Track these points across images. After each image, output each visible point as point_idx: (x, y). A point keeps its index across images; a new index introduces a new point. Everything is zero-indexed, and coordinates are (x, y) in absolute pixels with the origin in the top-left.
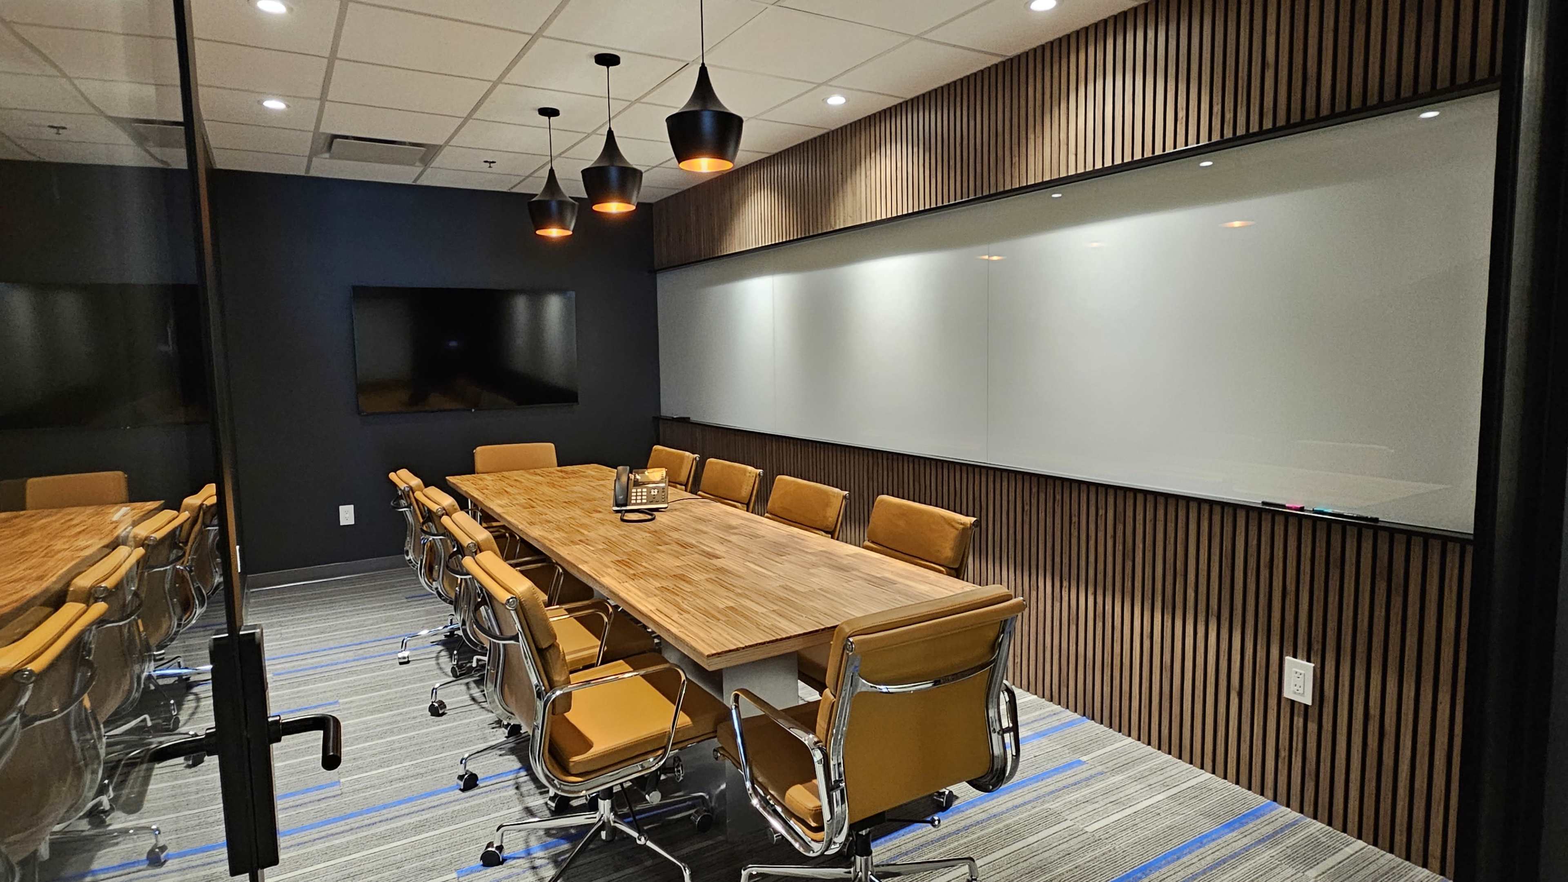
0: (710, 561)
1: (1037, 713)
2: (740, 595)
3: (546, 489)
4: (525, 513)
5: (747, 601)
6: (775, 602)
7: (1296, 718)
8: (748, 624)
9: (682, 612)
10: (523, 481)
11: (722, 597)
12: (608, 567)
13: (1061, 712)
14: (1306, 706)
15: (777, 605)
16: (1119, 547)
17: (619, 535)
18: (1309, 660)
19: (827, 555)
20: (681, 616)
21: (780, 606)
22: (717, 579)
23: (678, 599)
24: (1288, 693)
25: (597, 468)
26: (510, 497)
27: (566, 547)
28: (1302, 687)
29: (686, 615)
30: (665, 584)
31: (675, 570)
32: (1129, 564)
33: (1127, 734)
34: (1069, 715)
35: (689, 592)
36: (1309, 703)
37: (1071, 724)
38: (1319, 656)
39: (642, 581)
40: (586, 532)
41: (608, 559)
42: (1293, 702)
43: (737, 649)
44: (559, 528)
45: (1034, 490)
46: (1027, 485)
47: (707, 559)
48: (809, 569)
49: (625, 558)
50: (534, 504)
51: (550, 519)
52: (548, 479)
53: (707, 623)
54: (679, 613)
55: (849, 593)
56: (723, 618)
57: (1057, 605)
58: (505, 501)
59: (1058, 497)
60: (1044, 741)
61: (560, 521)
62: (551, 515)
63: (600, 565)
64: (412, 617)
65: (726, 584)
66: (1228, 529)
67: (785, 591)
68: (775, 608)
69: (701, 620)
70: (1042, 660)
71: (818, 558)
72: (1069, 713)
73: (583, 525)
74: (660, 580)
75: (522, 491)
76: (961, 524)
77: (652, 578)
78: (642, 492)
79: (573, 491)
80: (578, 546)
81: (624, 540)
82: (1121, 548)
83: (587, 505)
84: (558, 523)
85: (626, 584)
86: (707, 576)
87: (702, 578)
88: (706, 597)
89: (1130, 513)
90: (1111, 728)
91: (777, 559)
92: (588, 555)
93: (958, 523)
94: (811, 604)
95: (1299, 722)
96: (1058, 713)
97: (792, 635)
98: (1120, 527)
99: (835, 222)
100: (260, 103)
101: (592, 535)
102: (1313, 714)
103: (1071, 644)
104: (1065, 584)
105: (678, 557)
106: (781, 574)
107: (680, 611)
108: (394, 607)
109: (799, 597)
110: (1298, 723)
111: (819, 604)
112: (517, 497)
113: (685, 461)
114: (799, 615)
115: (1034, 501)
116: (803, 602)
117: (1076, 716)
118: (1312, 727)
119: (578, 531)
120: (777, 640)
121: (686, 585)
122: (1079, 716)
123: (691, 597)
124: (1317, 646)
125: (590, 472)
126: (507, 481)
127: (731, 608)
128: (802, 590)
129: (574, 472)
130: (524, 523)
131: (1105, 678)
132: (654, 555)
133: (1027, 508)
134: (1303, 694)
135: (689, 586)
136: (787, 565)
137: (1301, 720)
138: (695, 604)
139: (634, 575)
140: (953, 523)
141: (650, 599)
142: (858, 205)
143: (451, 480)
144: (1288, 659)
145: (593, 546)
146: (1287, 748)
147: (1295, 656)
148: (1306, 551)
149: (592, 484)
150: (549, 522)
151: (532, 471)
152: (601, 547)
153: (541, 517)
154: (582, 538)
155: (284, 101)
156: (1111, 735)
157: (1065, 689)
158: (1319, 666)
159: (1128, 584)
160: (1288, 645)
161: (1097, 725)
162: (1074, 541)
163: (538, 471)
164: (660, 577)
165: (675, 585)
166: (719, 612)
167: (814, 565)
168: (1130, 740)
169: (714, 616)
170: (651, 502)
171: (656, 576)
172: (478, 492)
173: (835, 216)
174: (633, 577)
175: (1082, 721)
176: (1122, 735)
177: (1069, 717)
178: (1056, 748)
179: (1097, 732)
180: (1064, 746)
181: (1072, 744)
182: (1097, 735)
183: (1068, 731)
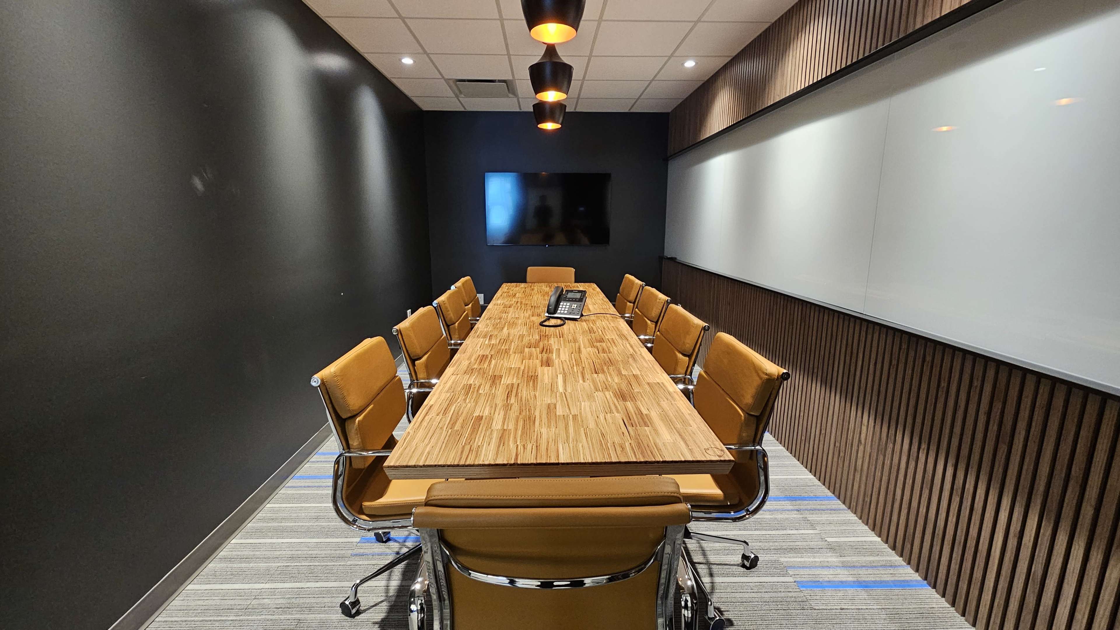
1: (872, 558)
13: (900, 566)
16: (993, 428)
31: (504, 370)
32: (1003, 449)
34: (909, 573)
37: (904, 584)
49: (491, 354)
60: (862, 594)
63: (467, 357)
76: (766, 374)
78: (566, 305)
82: (996, 428)
89: (1013, 393)
92: (475, 347)
93: (764, 373)
96: (896, 566)
98: (998, 406)
99: (768, 101)
100: (400, 60)
104: (924, 446)
113: (634, 287)
117: (916, 577)
122: (919, 578)
131: (954, 555)
140: (759, 372)
142: (785, 84)
152: (493, 343)
154: (496, 333)
155: (412, 58)
156: (950, 615)
159: (999, 470)
161: (937, 596)
170: (570, 314)
173: (768, 97)
175: (922, 586)
176: (966, 621)
177: (907, 575)
178: (873, 607)
179: (934, 606)
180: (884, 609)
181: (894, 608)
182: (932, 609)
183: (896, 592)
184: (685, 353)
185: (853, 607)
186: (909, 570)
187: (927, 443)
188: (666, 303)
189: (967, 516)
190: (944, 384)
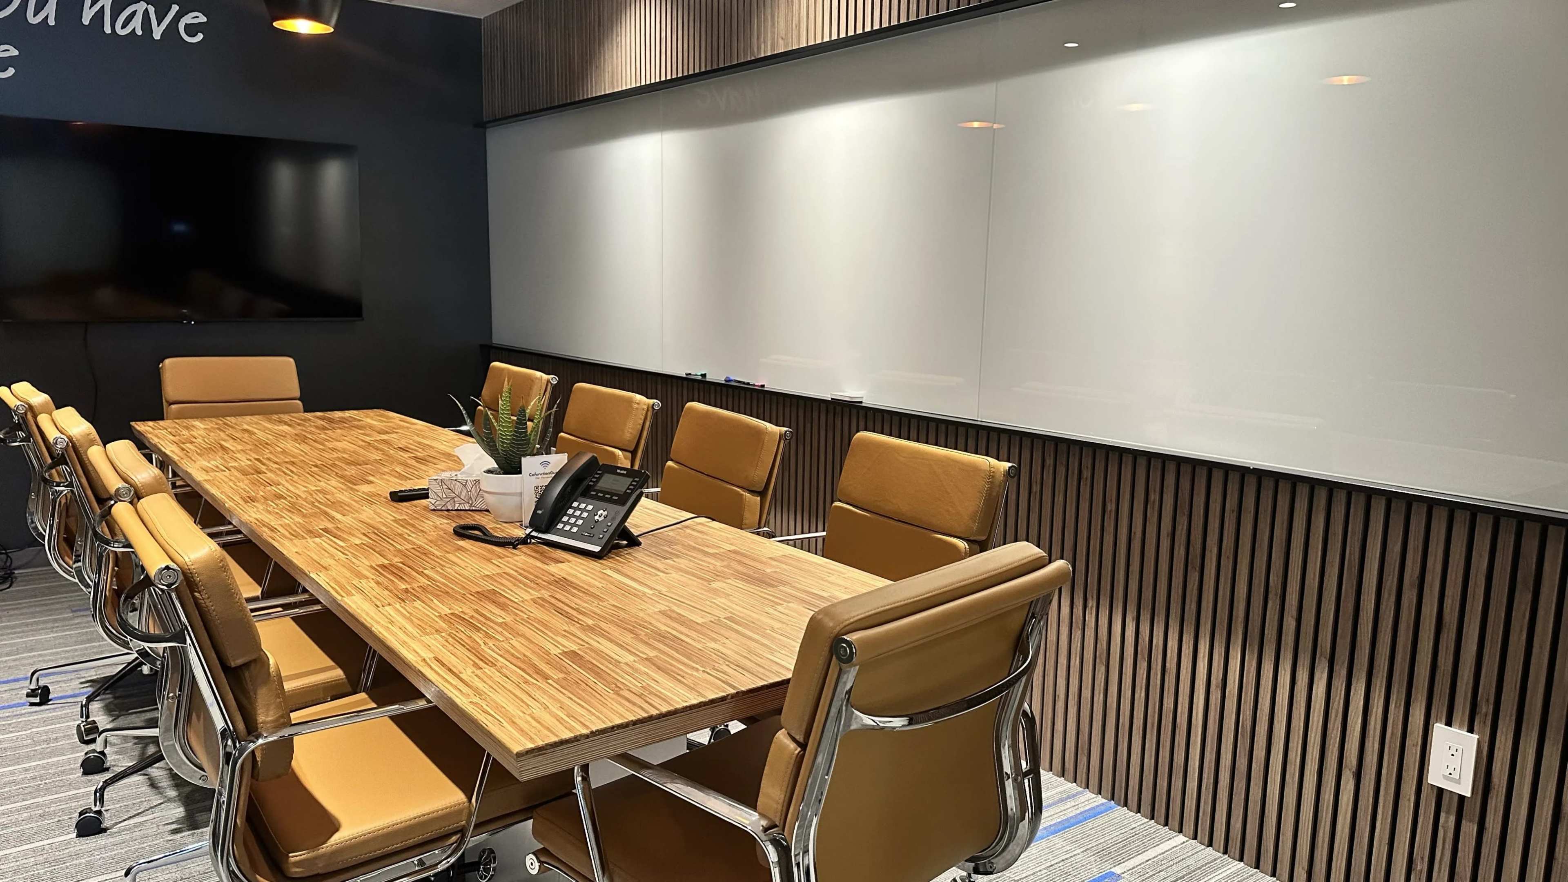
0: (545, 567)
2: (590, 629)
3: (290, 446)
4: (244, 484)
5: (601, 640)
6: (651, 641)
7: (1443, 816)
8: (600, 686)
9: (481, 664)
10: (256, 431)
11: (557, 633)
12: (360, 576)
13: (1077, 794)
14: (1462, 798)
15: (655, 648)
16: (1180, 552)
17: (396, 521)
18: (1471, 730)
19: (738, 558)
20: (478, 672)
21: (660, 650)
22: (553, 601)
23: (478, 637)
24: (1435, 777)
25: (381, 416)
26: (226, 457)
27: (296, 541)
28: (1458, 770)
29: (487, 669)
30: (457, 609)
31: (482, 583)
32: (1194, 578)
33: (1177, 829)
34: (1092, 798)
35: (500, 625)
36: (1468, 794)
37: (1094, 813)
38: (1489, 723)
39: (418, 604)
40: (338, 516)
41: (363, 564)
42: (1440, 791)
43: (576, 739)
44: (294, 508)
45: (1049, 462)
46: (1037, 455)
47: (539, 564)
48: (709, 581)
49: (396, 560)
50: (263, 468)
51: (280, 490)
52: (298, 430)
53: (524, 686)
54: (475, 665)
55: (777, 625)
56: (557, 675)
57: (1077, 635)
58: (216, 461)
59: (1087, 474)
61: (298, 496)
62: (285, 486)
63: (348, 574)
64: (76, 643)
65: (566, 608)
66: (1355, 526)
67: (669, 622)
68: (652, 654)
69: (514, 678)
70: (1050, 716)
71: (725, 563)
72: (1089, 795)
73: (334, 504)
74: (451, 601)
75: (249, 447)
77: (437, 596)
79: (333, 449)
80: (317, 540)
81: (401, 530)
82: (1183, 552)
83: (351, 471)
84: (294, 500)
85: (387, 608)
86: (536, 594)
87: (527, 597)
88: (528, 633)
90: (1152, 818)
91: (659, 565)
92: (332, 556)
94: (713, 645)
95: (1448, 821)
96: (1074, 796)
97: (679, 706)
101: (347, 520)
102: (1472, 811)
103: (1096, 692)
104: (1092, 603)
105: (489, 560)
106: (664, 590)
107: (477, 661)
108: (50, 625)
109: (694, 634)
110: (1446, 821)
111: (730, 647)
112: (238, 455)
114: (693, 668)
115: (1048, 481)
116: (699, 642)
117: (1100, 800)
118: (1469, 829)
119: (326, 513)
120: (651, 718)
121: (497, 611)
122: (1104, 801)
123: (501, 633)
124: (1486, 709)
125: (369, 420)
126: (230, 431)
127: (573, 655)
128: (700, 620)
129: (342, 420)
130: (237, 498)
132: (451, 557)
133: (1036, 488)
134: (1458, 782)
135: (502, 613)
136: (675, 575)
137: (1452, 819)
138: (507, 646)
139: (406, 591)
141: (426, 639)
142: (795, 19)
143: (138, 428)
144: (1439, 729)
145: (343, 540)
146: (1426, 859)
147: (1449, 723)
148: (1480, 563)
149: (368, 439)
150: (280, 497)
151: (275, 417)
152: (358, 542)
153: (269, 488)
154: (330, 526)
156: (1153, 830)
157: (1085, 759)
158: (1487, 738)
159: (1191, 607)
160: (1440, 706)
161: (1132, 814)
162: (1109, 539)
163: (286, 417)
164: (452, 597)
165: (477, 611)
166: (548, 663)
167: (718, 575)
168: (1181, 838)
169: (538, 671)
171: (444, 594)
172: (175, 448)
173: (758, 38)
174: (404, 597)
175: (1111, 808)
176: (1170, 830)
177: (1090, 801)
178: (1076, 852)
179: (1134, 826)
180: (1088, 849)
181: (1097, 845)
182: (1134, 830)
183: (1090, 825)
184: (754, 489)
185: (1057, 861)
186: (1088, 795)
187: (1095, 597)
188: (650, 409)
189: (1159, 682)
190: (1111, 507)
